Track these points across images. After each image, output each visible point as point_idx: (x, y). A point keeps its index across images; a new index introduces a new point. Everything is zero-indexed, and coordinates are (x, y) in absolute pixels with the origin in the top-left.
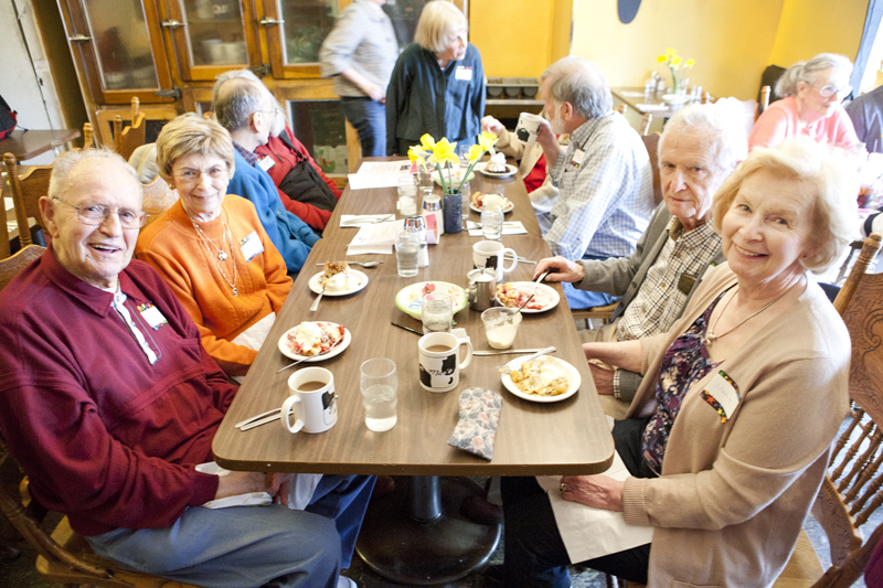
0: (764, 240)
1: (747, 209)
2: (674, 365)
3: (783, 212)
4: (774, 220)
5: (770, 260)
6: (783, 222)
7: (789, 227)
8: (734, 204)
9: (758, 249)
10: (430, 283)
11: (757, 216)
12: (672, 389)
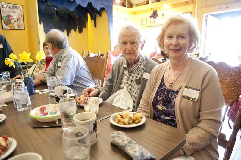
0: (179, 44)
1: (170, 37)
2: (160, 101)
3: (182, 34)
4: (180, 37)
5: (182, 50)
6: (183, 37)
7: (185, 38)
8: (165, 37)
9: (178, 48)
10: (43, 106)
11: (175, 38)
12: (163, 109)
